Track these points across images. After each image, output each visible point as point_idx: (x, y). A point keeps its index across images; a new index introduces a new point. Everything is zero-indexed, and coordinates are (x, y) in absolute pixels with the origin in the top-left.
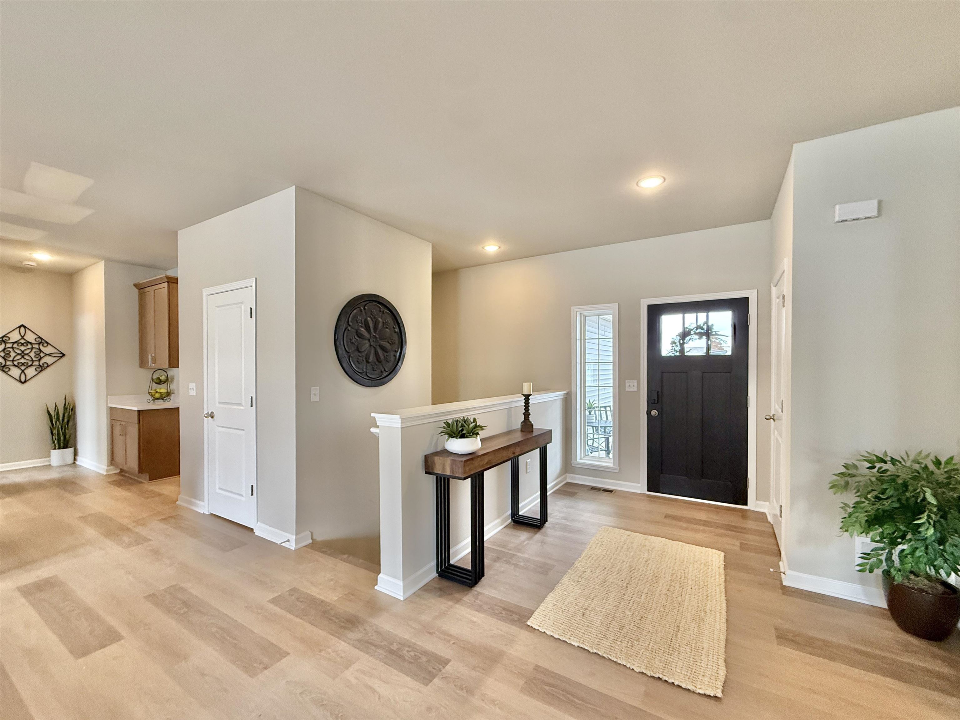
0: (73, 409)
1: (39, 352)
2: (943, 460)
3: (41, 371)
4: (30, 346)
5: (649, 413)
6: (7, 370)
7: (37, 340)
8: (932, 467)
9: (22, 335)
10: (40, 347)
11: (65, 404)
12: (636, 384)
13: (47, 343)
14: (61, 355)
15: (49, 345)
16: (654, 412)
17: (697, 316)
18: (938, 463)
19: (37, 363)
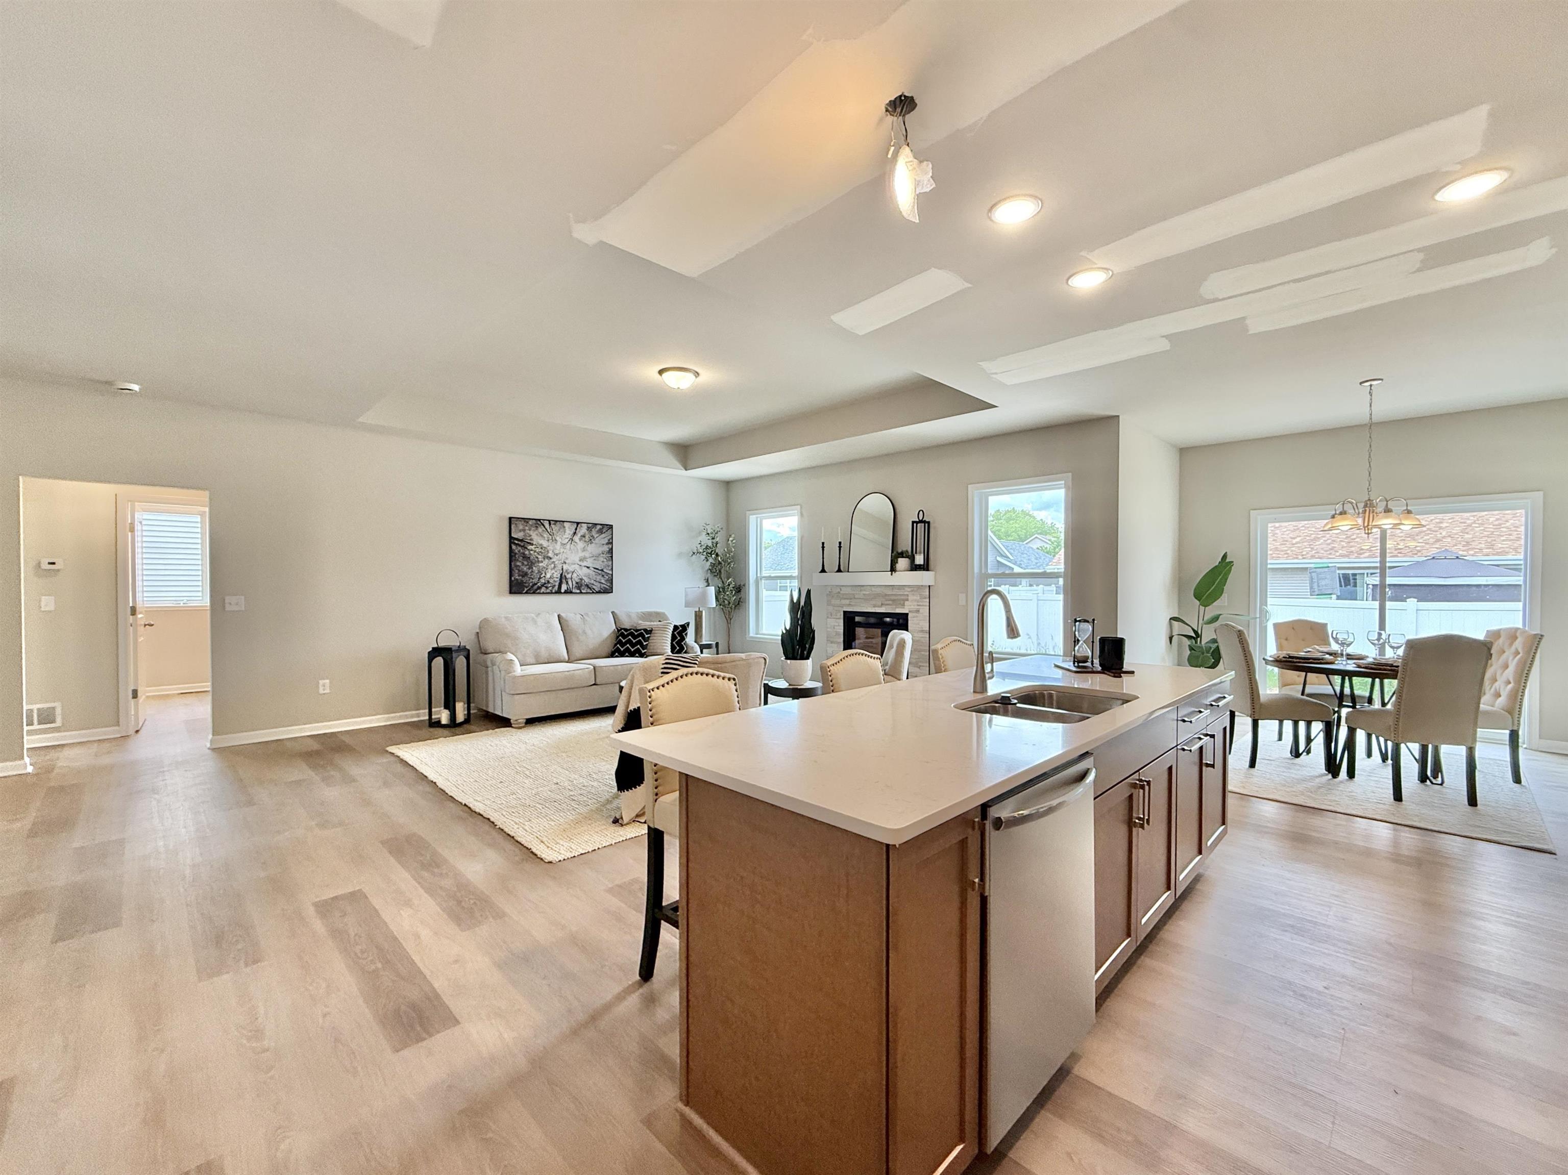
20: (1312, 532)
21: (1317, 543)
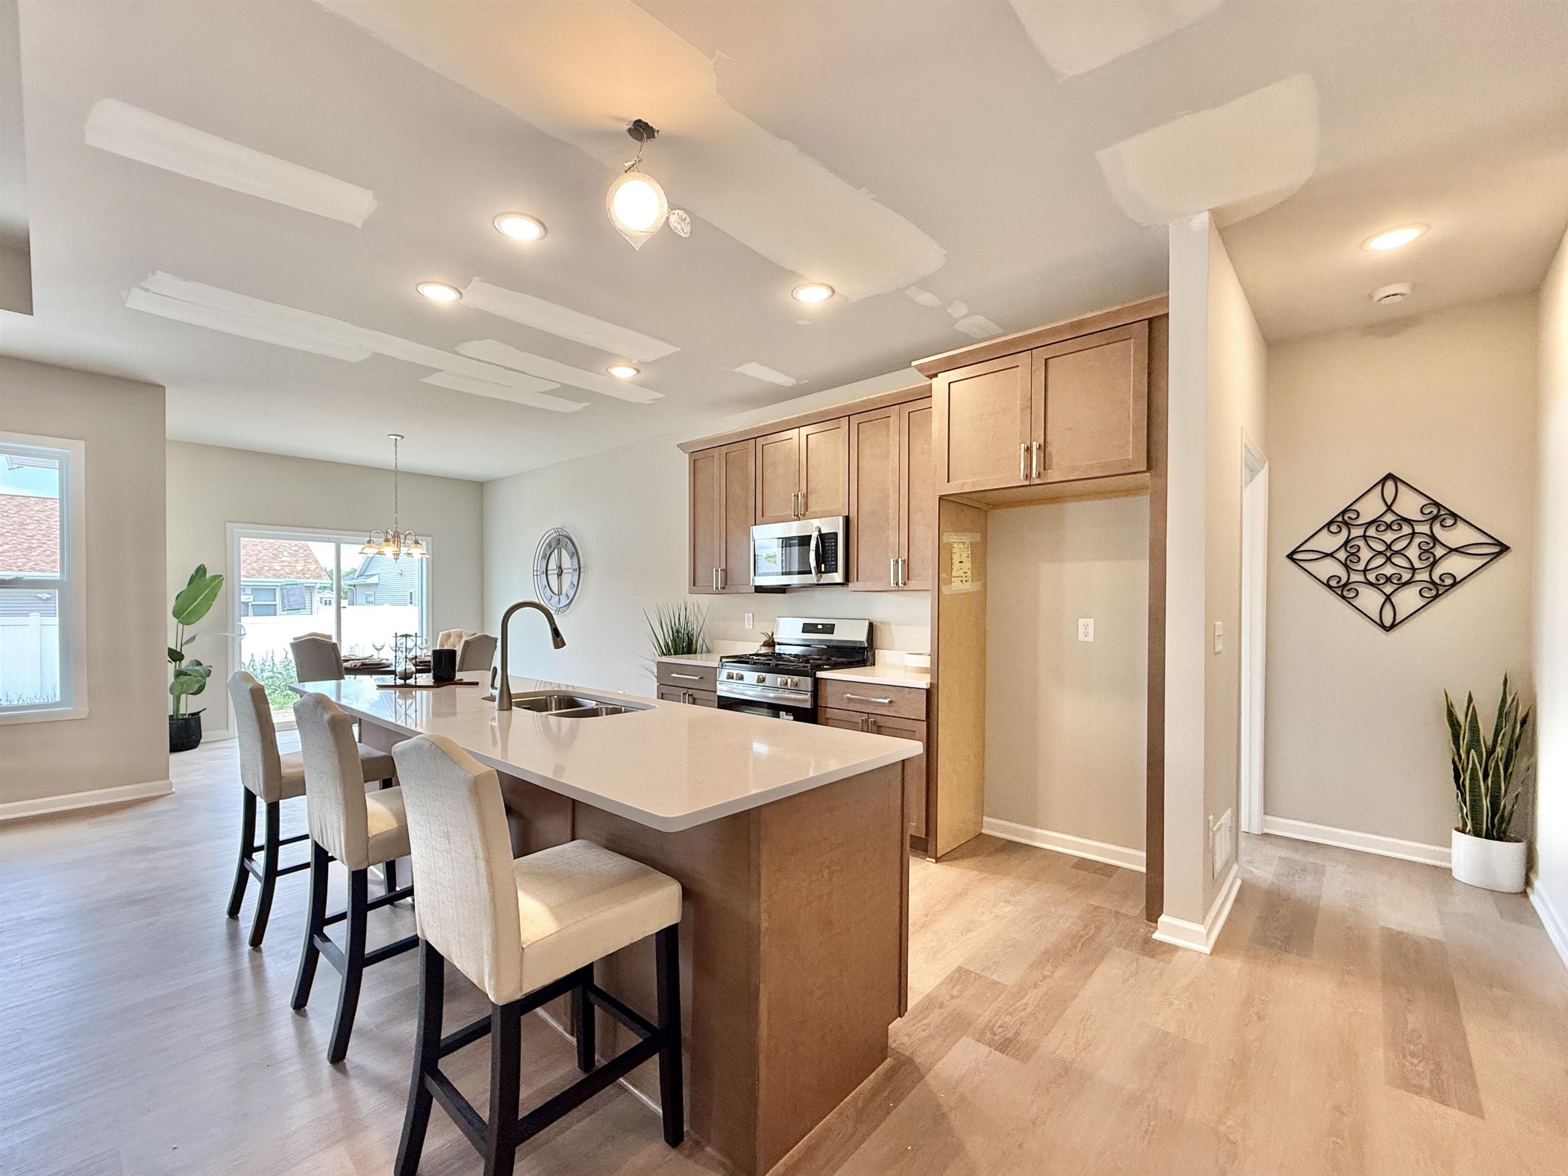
0: (1528, 721)
1: (1431, 545)
3: (1435, 597)
4: (1407, 530)
6: (1352, 595)
7: (1426, 511)
9: (1389, 504)
10: (1434, 531)
11: (1504, 700)
13: (1454, 516)
14: (1496, 549)
15: (1460, 524)
19: (1424, 576)
20: (23, 540)
21: (34, 553)
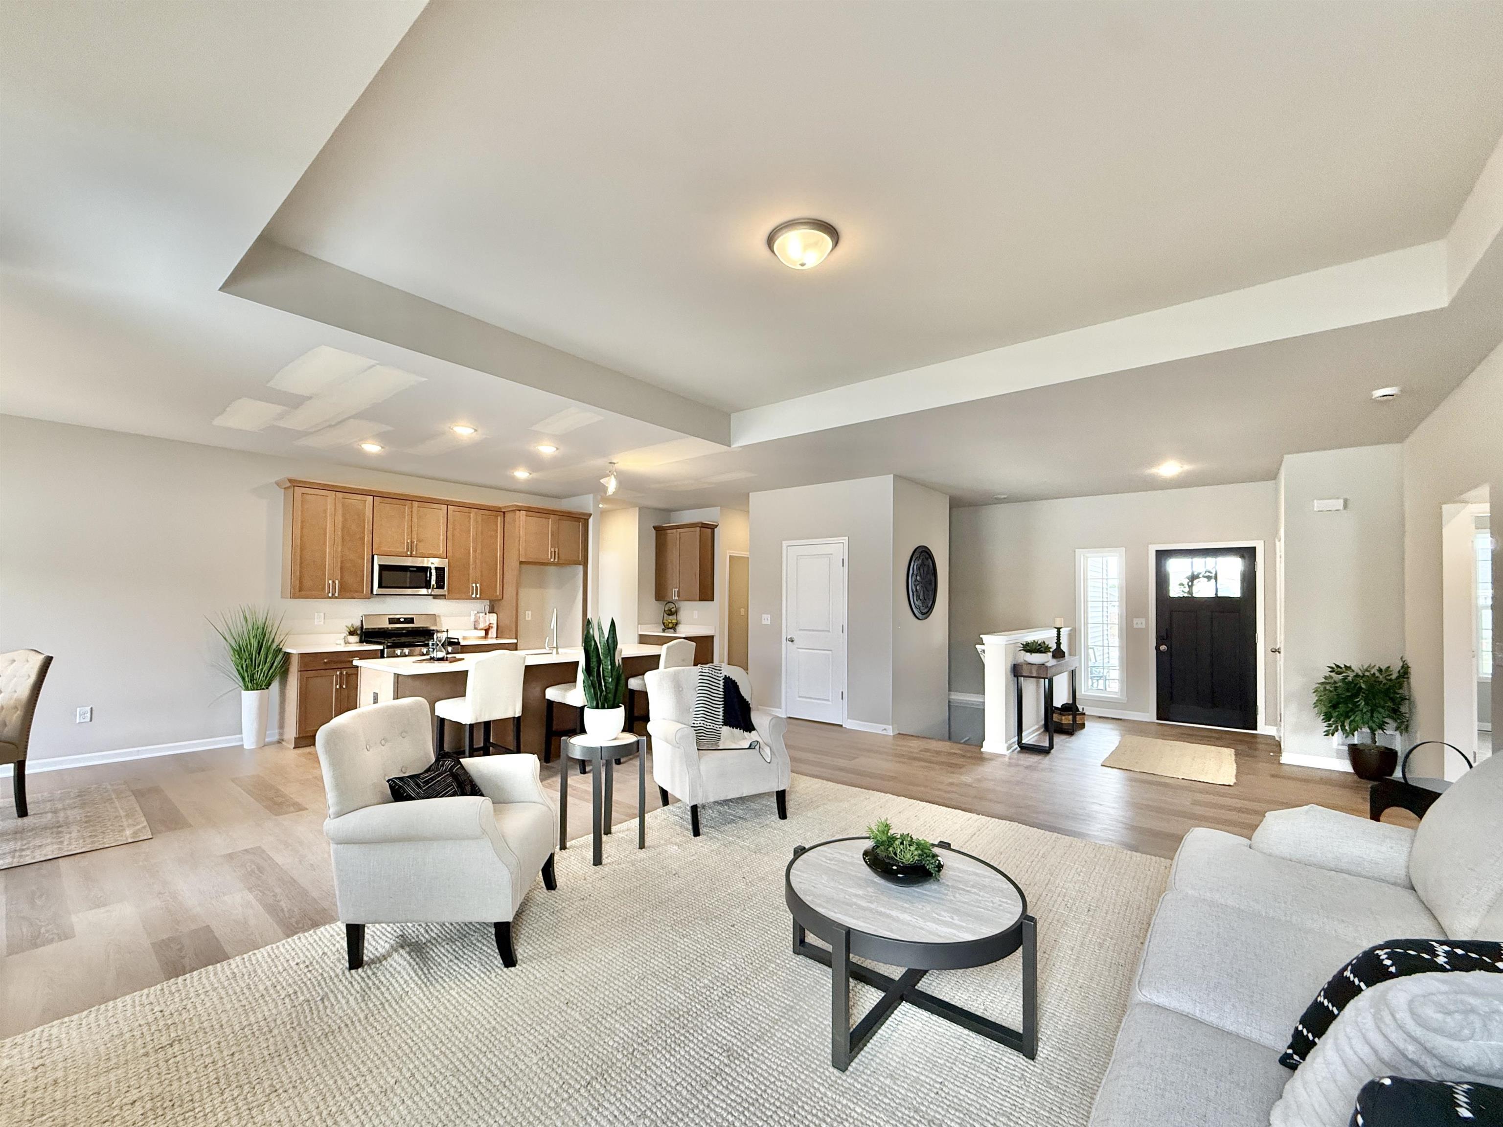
2: (1383, 668)
5: (1157, 648)
8: (1377, 674)
12: (1144, 623)
16: (1163, 648)
17: (1192, 563)
18: (1380, 670)
